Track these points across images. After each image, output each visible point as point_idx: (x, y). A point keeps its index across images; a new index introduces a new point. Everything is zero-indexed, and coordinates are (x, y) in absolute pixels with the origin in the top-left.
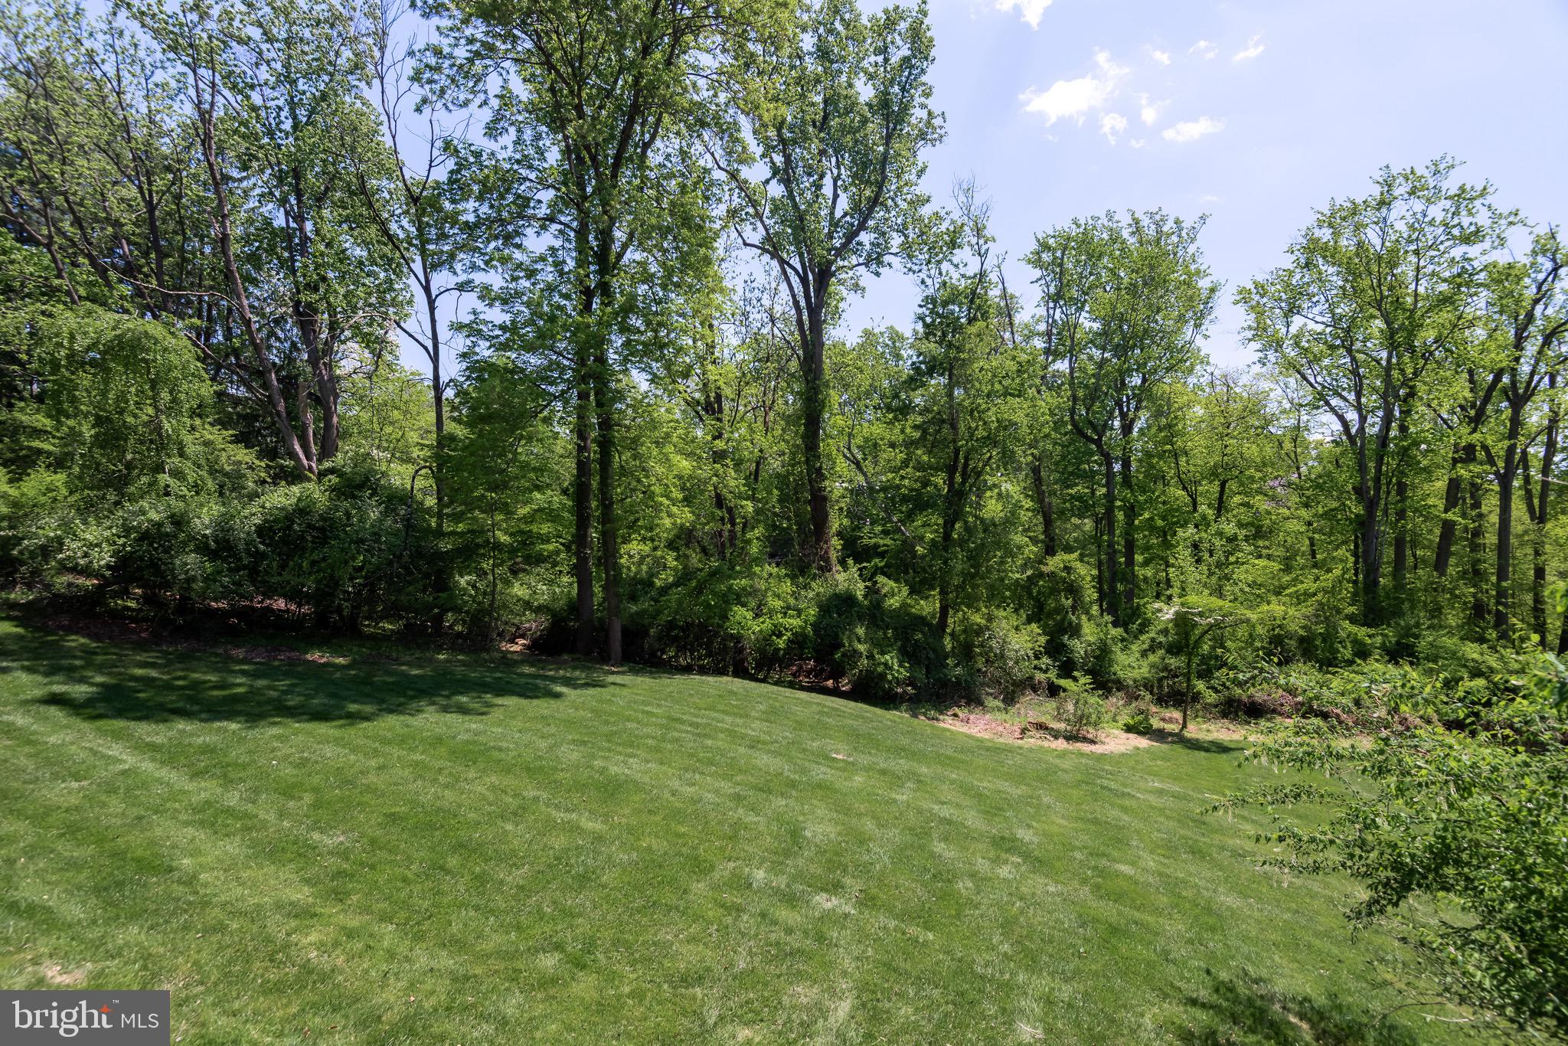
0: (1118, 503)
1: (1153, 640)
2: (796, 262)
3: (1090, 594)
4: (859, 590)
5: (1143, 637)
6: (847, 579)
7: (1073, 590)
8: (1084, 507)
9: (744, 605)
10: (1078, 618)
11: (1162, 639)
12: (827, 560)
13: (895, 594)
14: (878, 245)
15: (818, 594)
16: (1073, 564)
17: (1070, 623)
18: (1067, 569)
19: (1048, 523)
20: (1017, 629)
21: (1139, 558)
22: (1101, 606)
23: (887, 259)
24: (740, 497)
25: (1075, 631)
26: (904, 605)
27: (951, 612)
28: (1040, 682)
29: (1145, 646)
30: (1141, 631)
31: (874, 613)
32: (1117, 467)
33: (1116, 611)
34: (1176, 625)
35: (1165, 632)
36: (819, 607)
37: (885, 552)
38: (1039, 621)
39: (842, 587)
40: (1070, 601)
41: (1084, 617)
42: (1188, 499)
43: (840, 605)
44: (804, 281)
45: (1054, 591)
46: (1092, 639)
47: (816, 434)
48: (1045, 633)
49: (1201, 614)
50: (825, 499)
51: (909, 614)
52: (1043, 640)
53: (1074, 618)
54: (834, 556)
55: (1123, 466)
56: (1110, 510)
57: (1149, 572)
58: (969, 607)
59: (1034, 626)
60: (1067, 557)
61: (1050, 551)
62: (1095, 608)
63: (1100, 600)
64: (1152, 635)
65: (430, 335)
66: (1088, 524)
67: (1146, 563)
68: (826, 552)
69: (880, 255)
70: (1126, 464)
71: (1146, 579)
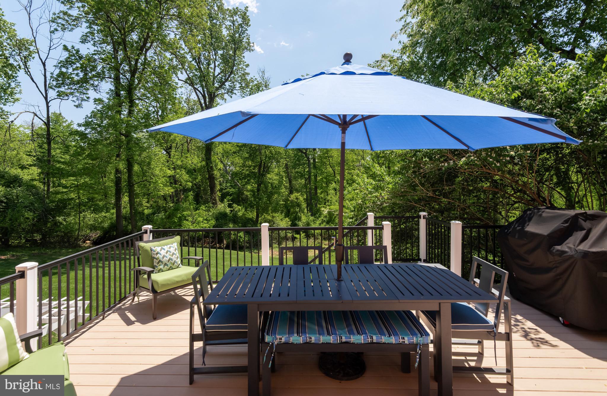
0: (312, 174)
1: (322, 220)
2: (200, 89)
3: (304, 205)
4: (228, 210)
5: (320, 219)
6: (222, 207)
7: (299, 205)
8: (302, 176)
9: (187, 220)
10: (301, 215)
11: (325, 219)
12: (215, 200)
13: (240, 210)
14: (231, 86)
15: (213, 213)
16: (298, 197)
17: (299, 216)
18: (297, 199)
19: (290, 182)
20: (282, 220)
21: (319, 191)
22: (307, 209)
23: (235, 91)
24: (187, 181)
25: (300, 219)
26: (244, 214)
27: (260, 215)
28: (289, 237)
29: (320, 222)
30: (320, 217)
31: (235, 219)
32: (312, 161)
33: (312, 210)
34: (328, 215)
35: (326, 217)
36: (215, 218)
37: (232, 194)
38: (288, 216)
39: (222, 210)
40: (298, 209)
41: (302, 214)
42: (333, 172)
43: (221, 217)
44: (204, 96)
45: (293, 206)
46: (304, 221)
47: (210, 154)
48: (290, 221)
49: (334, 211)
50: (214, 178)
51: (246, 218)
52: (290, 223)
53: (299, 215)
54: (217, 199)
55: (313, 161)
56: (310, 177)
57: (322, 196)
58: (266, 214)
59: (287, 218)
60: (296, 194)
61: (291, 192)
62: (306, 211)
63: (307, 207)
64: (322, 218)
65: (46, 117)
66: (303, 181)
67: (322, 193)
68: (215, 197)
69: (232, 90)
70: (314, 160)
71: (322, 198)
